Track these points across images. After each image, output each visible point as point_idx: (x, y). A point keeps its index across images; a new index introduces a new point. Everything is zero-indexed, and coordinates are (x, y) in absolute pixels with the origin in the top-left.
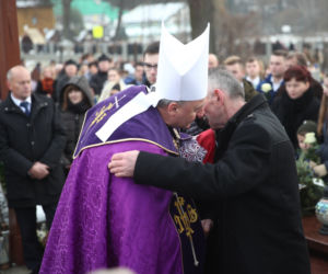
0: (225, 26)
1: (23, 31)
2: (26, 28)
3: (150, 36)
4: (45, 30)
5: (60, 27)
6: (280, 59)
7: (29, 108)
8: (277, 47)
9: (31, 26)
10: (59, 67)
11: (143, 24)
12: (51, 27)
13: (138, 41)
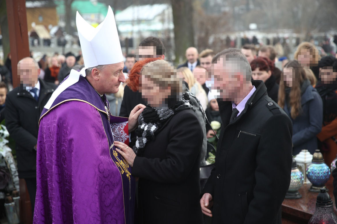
0: (202, 24)
1: (31, 27)
2: (33, 25)
3: (139, 32)
4: (50, 27)
5: (62, 24)
6: (249, 52)
7: (38, 93)
8: (246, 43)
9: (37, 24)
10: (61, 57)
11: (133, 22)
12: (54, 25)
13: (129, 36)
